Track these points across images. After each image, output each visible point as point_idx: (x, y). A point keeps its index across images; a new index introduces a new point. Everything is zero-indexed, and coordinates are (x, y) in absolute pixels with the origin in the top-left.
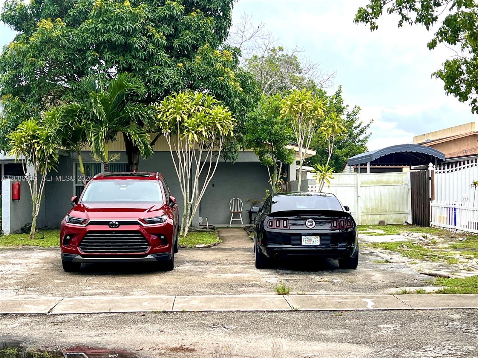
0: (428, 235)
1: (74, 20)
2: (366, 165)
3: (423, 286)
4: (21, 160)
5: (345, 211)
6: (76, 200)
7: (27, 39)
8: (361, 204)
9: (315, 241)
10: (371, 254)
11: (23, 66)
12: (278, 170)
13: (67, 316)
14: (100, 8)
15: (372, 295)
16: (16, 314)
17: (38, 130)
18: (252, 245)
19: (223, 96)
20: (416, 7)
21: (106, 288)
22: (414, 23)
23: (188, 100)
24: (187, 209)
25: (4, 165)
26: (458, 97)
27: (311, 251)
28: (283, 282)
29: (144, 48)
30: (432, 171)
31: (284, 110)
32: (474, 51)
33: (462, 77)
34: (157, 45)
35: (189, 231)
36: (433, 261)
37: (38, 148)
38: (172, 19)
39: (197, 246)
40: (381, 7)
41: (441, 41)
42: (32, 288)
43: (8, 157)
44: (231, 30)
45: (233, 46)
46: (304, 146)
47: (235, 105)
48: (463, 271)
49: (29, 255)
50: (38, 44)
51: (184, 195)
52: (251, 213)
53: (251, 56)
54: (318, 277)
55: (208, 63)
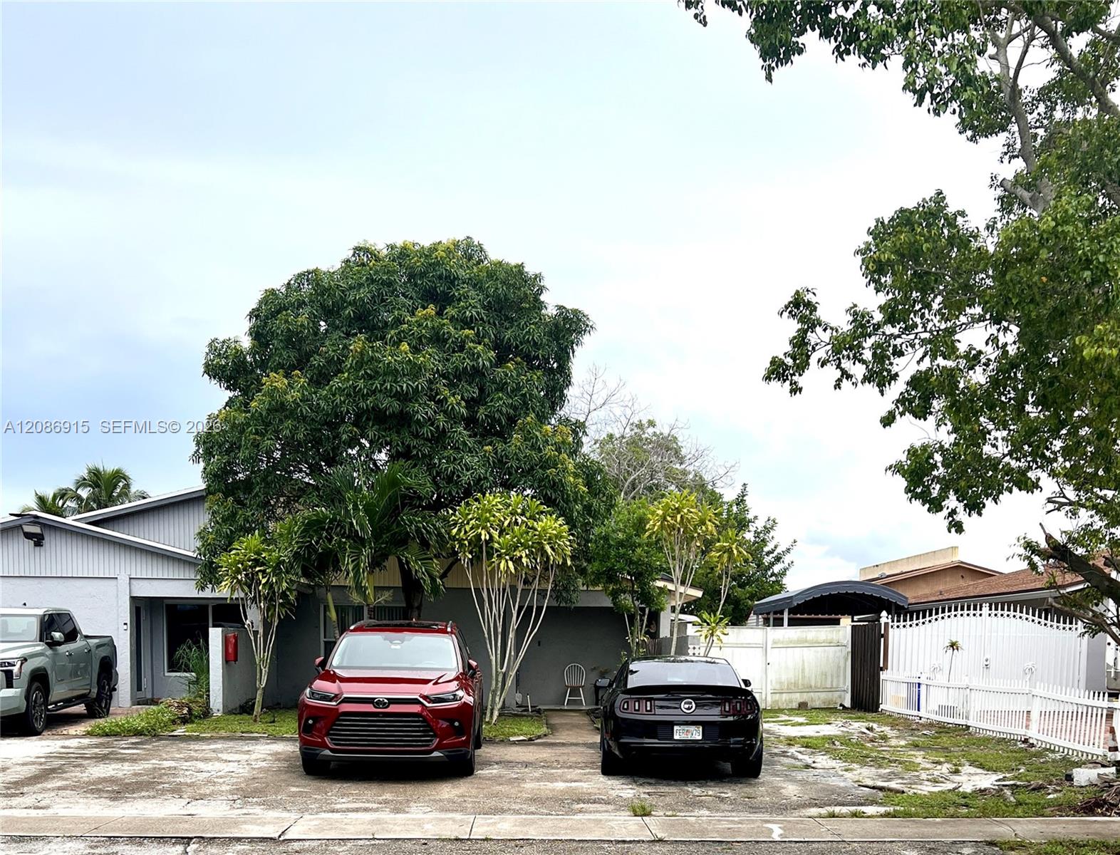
0: (875, 726)
1: (320, 374)
2: (782, 613)
3: (862, 805)
4: (237, 599)
5: (743, 687)
6: (323, 664)
7: (246, 405)
8: (772, 676)
9: (696, 734)
10: (784, 754)
11: (239, 448)
12: (642, 621)
13: (307, 844)
14: (362, 354)
15: (780, 818)
16: (230, 838)
17: (264, 550)
18: (598, 739)
19: (555, 500)
20: (864, 357)
21: (368, 801)
22: (859, 384)
23: (500, 507)
24: (497, 681)
25: (213, 607)
26: (927, 506)
27: (688, 748)
28: (642, 796)
29: (431, 421)
30: (886, 624)
31: (653, 524)
32: (955, 430)
33: (935, 473)
34: (452, 416)
35: (500, 715)
36: (880, 766)
37: (264, 581)
38: (476, 374)
39: (512, 739)
40: (808, 357)
41: (902, 414)
42: (255, 800)
43: (217, 595)
44: (570, 392)
45: (573, 418)
46: (683, 583)
47: (575, 514)
48: (926, 783)
49: (251, 748)
50: (264, 413)
51: (493, 658)
52: (597, 689)
53: (604, 436)
54: (698, 790)
55: (532, 446)
